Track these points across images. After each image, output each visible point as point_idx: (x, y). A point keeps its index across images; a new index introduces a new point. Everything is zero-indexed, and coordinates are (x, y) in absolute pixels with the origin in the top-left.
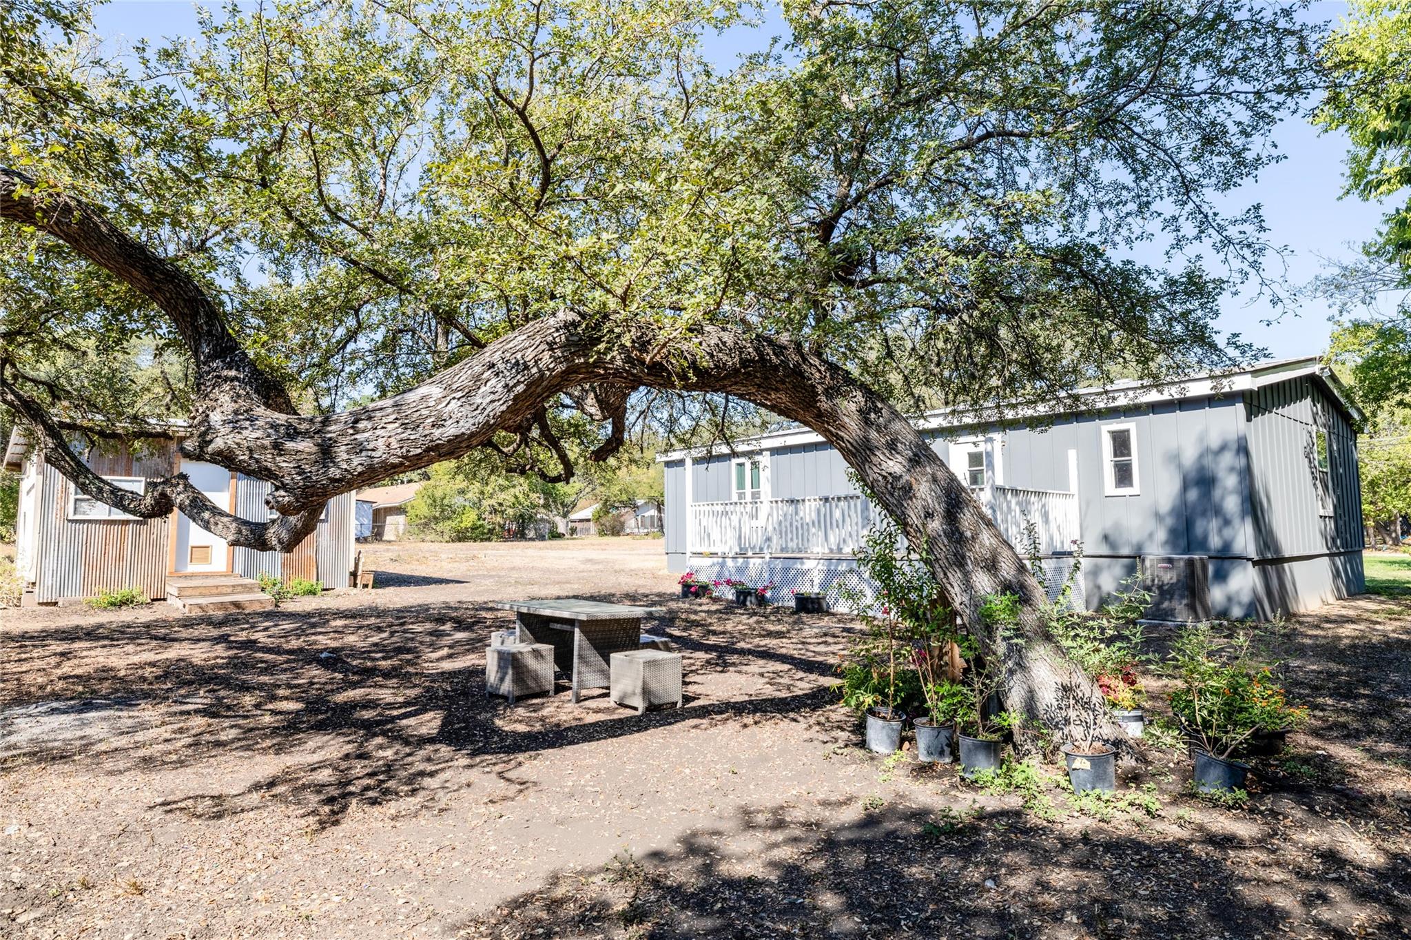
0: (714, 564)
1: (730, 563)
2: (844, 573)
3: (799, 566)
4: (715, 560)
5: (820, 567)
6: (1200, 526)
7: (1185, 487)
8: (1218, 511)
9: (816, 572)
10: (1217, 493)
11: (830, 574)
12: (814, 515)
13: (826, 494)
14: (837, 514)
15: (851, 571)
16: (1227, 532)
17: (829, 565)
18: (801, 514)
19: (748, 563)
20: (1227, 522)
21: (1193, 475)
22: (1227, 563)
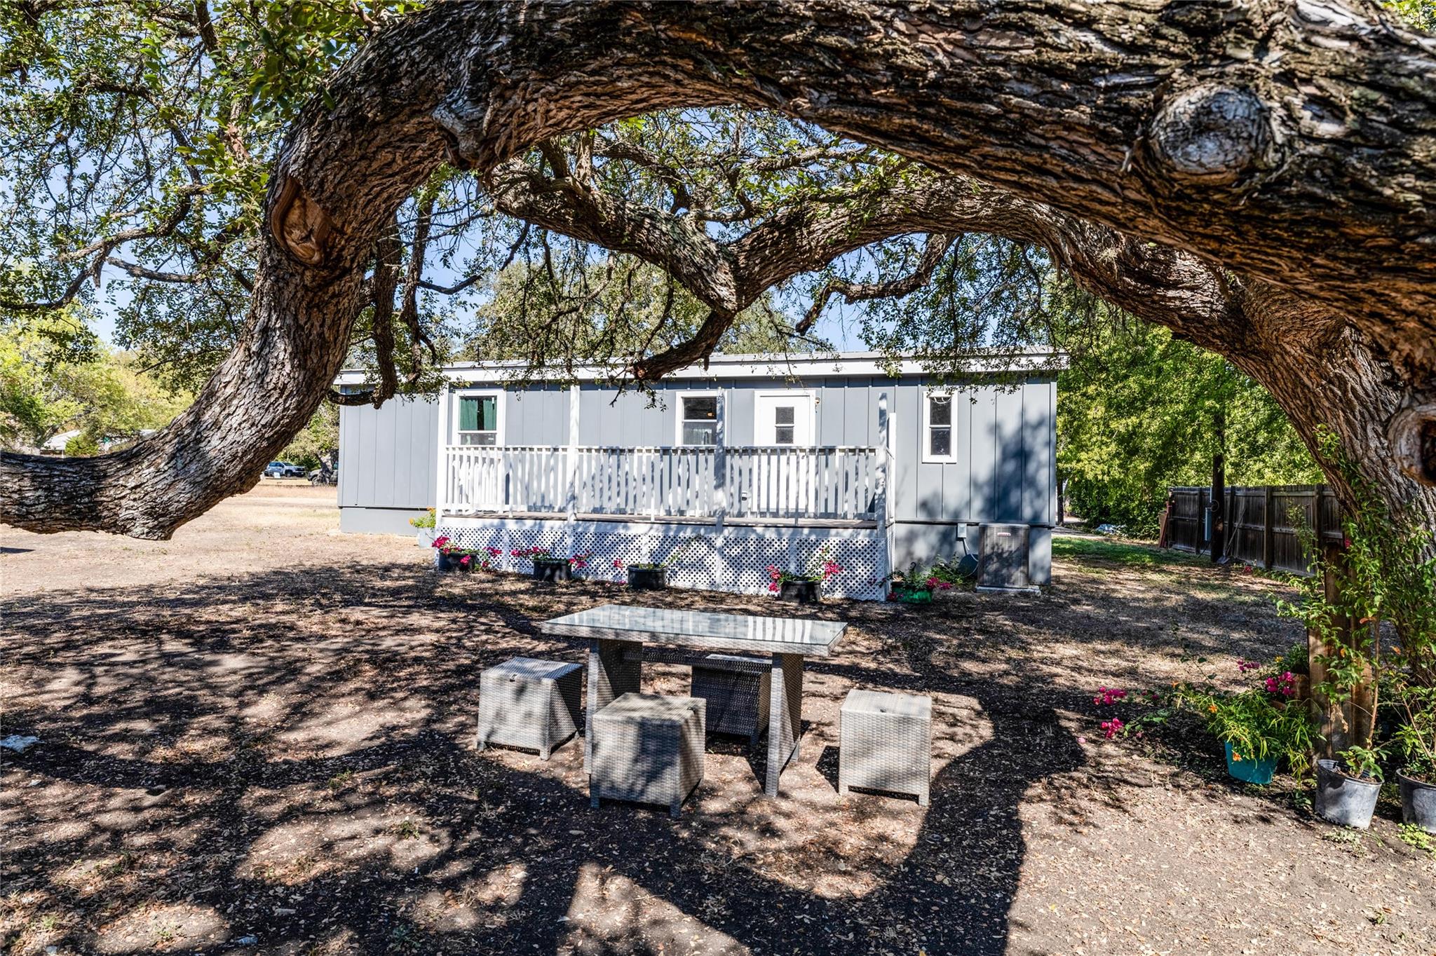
0: (484, 528)
1: (511, 525)
2: (688, 542)
3: (621, 531)
4: (488, 522)
5: (653, 533)
6: (1014, 497)
7: (1005, 457)
8: (1032, 483)
9: (645, 539)
10: (1032, 467)
11: (668, 542)
12: (645, 470)
13: (666, 445)
14: (680, 470)
15: (698, 538)
16: (1038, 503)
17: (667, 531)
18: (627, 468)
19: (541, 526)
20: (1039, 494)
21: (1012, 448)
22: (1034, 532)
